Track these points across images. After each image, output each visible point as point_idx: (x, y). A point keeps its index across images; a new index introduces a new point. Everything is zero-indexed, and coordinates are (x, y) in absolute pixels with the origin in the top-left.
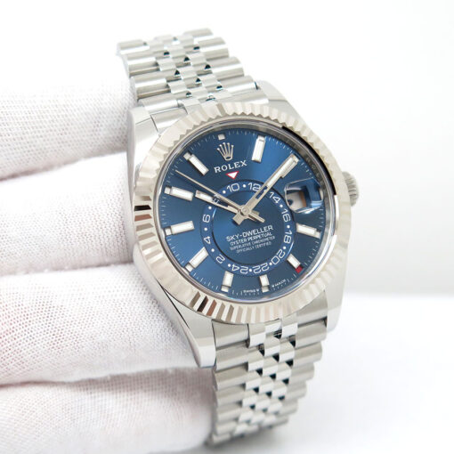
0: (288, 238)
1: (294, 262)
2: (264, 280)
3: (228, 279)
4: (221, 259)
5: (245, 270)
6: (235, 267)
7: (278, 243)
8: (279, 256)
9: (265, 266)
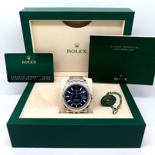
0: (81, 101)
1: (81, 105)
2: (76, 106)
3: (72, 104)
4: (72, 102)
5: (75, 104)
6: (73, 103)
7: (80, 102)
8: (80, 103)
9: (77, 104)
